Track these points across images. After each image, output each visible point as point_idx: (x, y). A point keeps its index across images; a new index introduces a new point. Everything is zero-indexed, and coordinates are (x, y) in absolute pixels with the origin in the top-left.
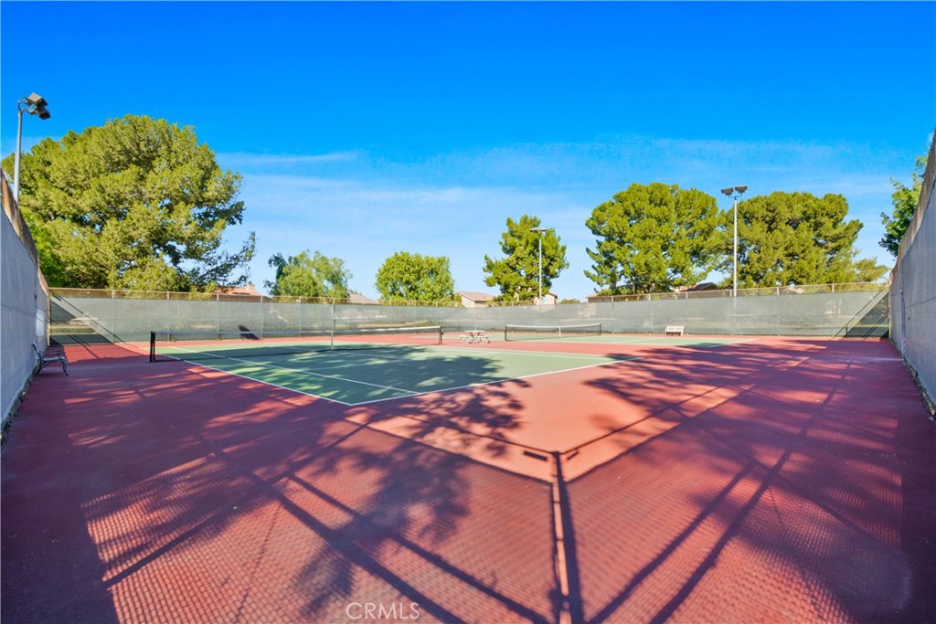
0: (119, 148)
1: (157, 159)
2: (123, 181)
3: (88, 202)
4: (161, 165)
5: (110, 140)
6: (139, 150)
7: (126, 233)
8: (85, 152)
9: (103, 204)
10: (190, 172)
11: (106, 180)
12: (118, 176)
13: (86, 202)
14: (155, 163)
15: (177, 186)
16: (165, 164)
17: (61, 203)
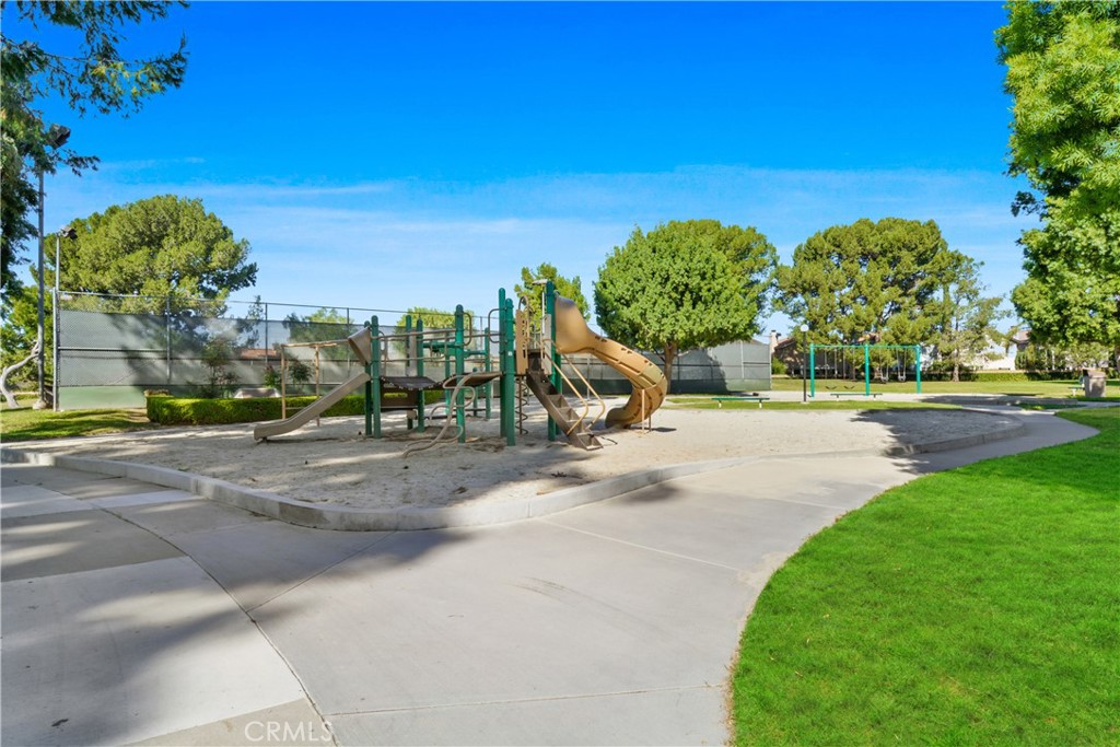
0: (133, 232)
1: (166, 238)
2: (136, 261)
3: (110, 280)
4: (168, 242)
5: (126, 225)
6: (150, 230)
7: (140, 307)
8: (107, 235)
9: (121, 281)
10: (194, 248)
11: (122, 262)
12: (132, 257)
13: (107, 280)
14: (164, 241)
15: (183, 262)
16: (173, 241)
17: (88, 282)
